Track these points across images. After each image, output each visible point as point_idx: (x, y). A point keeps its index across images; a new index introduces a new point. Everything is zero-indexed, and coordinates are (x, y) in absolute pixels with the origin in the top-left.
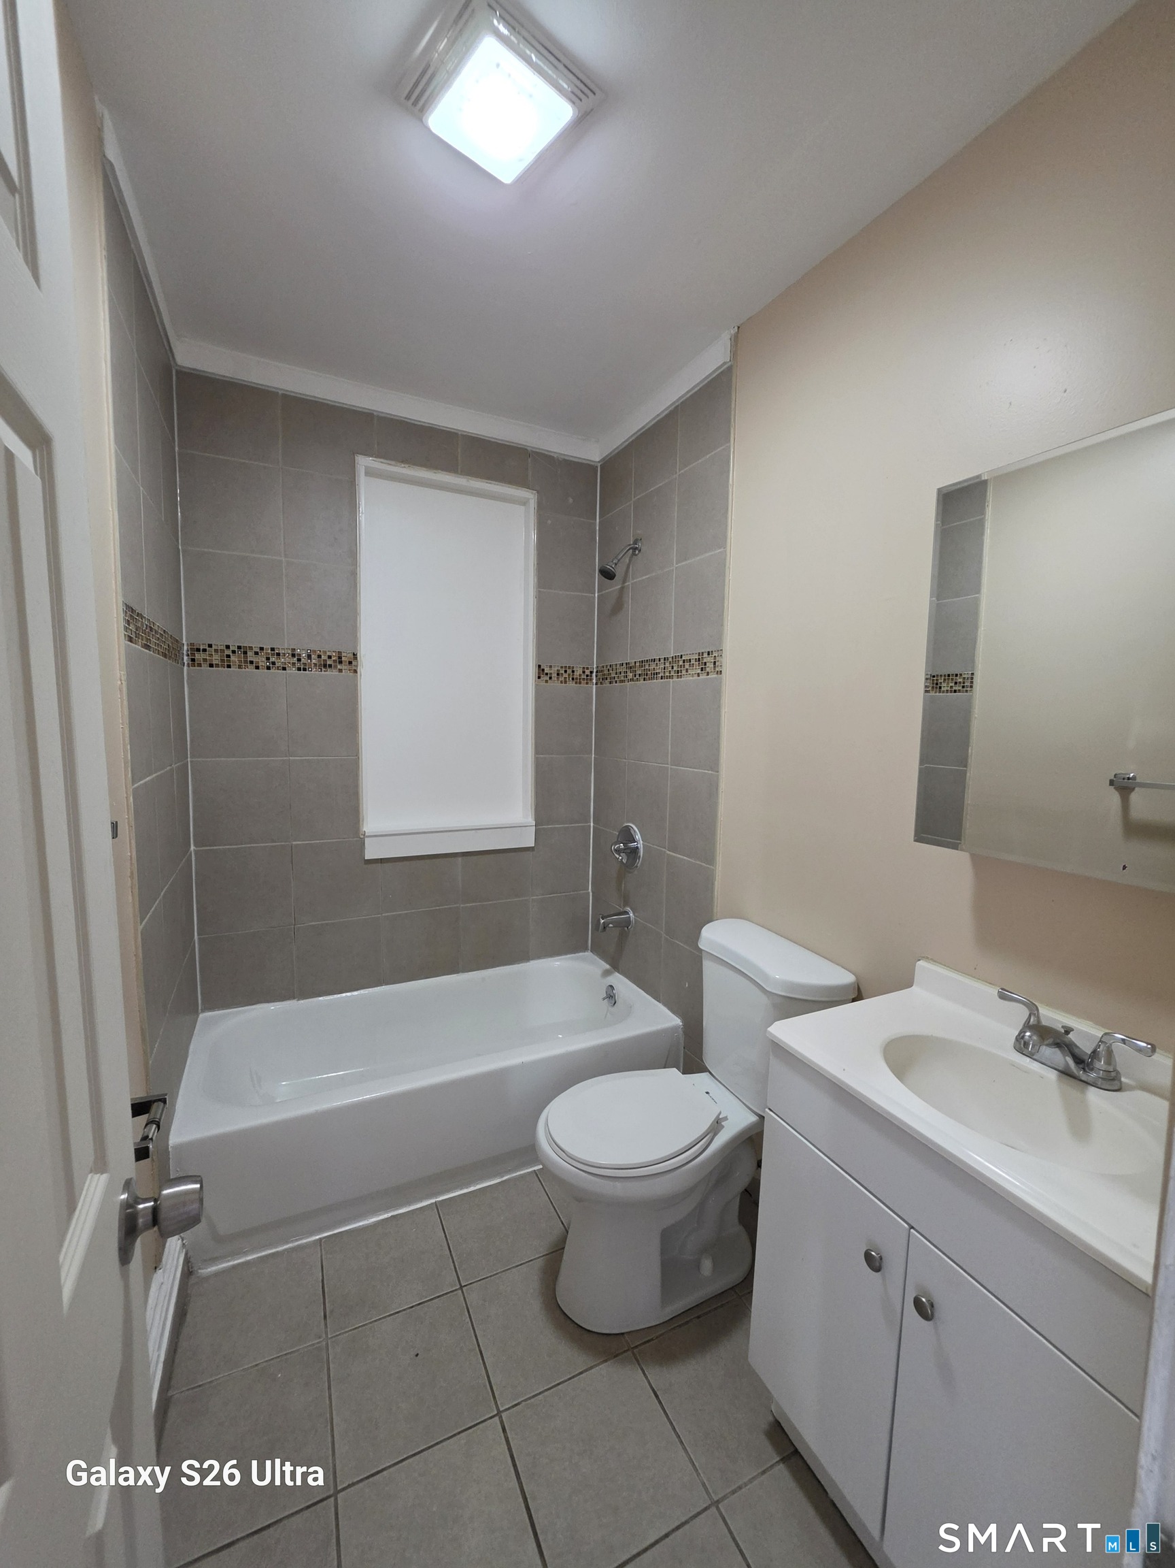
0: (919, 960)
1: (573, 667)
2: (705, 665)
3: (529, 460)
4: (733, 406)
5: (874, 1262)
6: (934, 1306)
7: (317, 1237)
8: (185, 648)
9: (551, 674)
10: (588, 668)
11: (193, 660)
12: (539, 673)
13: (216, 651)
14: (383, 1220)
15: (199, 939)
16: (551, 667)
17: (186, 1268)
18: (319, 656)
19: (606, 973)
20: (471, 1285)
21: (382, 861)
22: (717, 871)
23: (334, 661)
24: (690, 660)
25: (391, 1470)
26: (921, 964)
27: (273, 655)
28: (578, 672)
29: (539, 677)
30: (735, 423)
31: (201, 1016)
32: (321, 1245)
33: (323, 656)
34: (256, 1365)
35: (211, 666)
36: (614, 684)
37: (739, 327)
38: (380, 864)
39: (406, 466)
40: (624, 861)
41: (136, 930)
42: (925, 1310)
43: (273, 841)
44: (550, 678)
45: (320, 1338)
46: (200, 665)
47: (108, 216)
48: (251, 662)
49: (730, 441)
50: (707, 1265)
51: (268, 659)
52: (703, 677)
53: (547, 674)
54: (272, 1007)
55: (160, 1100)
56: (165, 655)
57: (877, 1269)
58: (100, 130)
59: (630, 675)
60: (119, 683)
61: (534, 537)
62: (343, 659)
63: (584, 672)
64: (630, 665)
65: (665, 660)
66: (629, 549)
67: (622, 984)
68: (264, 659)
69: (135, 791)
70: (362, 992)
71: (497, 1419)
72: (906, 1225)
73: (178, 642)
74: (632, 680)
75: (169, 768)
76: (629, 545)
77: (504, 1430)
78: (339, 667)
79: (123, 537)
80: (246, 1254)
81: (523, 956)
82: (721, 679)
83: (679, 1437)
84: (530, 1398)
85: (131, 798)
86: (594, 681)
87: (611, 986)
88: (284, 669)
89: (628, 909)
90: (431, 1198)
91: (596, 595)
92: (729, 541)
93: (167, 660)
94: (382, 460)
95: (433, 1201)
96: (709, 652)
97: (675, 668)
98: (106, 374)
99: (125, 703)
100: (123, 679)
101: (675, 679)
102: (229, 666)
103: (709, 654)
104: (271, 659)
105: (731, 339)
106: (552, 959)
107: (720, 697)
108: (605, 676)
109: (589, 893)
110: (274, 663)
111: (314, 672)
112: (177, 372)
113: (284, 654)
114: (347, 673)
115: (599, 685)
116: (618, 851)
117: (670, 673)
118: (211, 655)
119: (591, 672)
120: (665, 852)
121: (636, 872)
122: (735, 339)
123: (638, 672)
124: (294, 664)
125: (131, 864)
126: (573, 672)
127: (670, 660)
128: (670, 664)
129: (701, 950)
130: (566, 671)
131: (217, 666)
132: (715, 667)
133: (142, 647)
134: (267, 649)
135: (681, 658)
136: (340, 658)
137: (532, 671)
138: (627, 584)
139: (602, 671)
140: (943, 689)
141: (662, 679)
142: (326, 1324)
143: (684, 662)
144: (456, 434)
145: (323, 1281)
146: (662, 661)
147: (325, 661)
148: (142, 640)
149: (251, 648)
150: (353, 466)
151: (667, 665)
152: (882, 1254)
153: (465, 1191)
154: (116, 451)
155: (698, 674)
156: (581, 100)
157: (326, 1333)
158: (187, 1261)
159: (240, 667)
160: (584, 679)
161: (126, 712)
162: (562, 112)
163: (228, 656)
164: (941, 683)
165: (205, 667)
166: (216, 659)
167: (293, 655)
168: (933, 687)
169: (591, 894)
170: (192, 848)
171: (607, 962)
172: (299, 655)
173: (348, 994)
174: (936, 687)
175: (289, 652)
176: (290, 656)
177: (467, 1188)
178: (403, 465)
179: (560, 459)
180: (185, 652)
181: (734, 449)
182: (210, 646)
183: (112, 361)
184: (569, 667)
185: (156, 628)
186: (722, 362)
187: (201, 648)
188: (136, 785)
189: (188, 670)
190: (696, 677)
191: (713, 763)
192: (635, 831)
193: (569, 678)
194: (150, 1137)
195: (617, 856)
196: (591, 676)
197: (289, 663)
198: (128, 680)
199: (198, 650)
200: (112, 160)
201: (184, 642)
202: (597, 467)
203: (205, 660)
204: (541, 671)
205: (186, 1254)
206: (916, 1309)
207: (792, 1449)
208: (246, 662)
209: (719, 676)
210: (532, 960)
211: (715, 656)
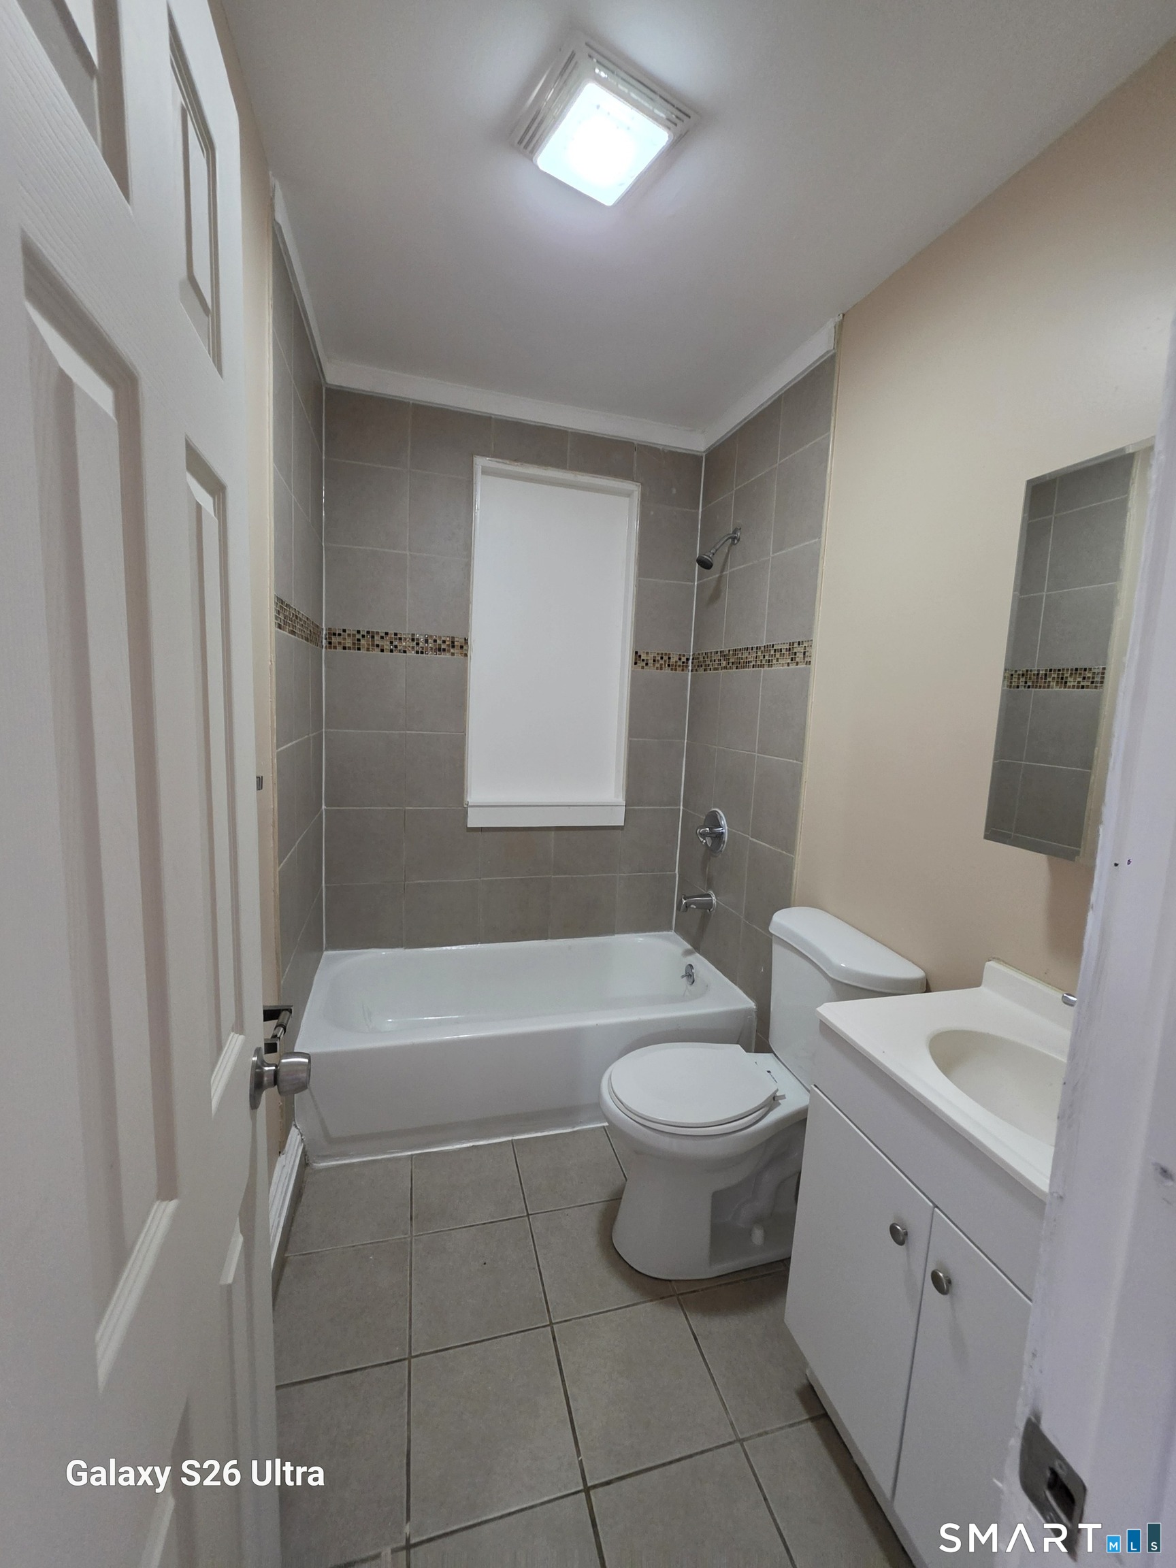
0: (989, 961)
1: (669, 654)
2: (795, 655)
3: (635, 453)
4: (835, 394)
5: (899, 1236)
6: (952, 1281)
7: (410, 1153)
8: (324, 632)
9: (647, 660)
10: (684, 656)
11: (330, 643)
12: (636, 659)
13: (349, 635)
14: (465, 1148)
15: (326, 887)
16: (647, 653)
17: (303, 1159)
18: (435, 641)
19: (687, 953)
20: (537, 1215)
21: (482, 829)
22: (797, 860)
23: (448, 645)
24: (781, 649)
25: (457, 1349)
26: (991, 964)
27: (396, 639)
28: (674, 659)
29: (636, 663)
30: (835, 411)
31: (325, 953)
32: (412, 1161)
33: (438, 641)
34: (354, 1246)
35: (344, 648)
36: (709, 672)
37: (844, 315)
38: (480, 833)
39: (519, 464)
40: (709, 845)
41: (275, 870)
42: (942, 1284)
43: (389, 806)
44: (647, 664)
45: (406, 1234)
46: (335, 648)
47: (275, 266)
48: (378, 646)
49: (830, 430)
50: (758, 1235)
51: (391, 643)
52: (793, 666)
53: (643, 660)
54: (384, 952)
55: (287, 1010)
56: (307, 639)
57: (901, 1243)
58: (272, 199)
59: (724, 663)
60: (270, 663)
61: (636, 526)
62: (456, 643)
63: (680, 659)
64: (725, 653)
65: (757, 649)
66: (727, 539)
67: (702, 965)
68: (388, 643)
69: (278, 754)
70: (460, 947)
71: (549, 1328)
72: (931, 1204)
73: (318, 627)
74: (725, 668)
75: (306, 737)
76: (729, 534)
77: (554, 1338)
78: (452, 651)
79: (277, 540)
80: (352, 1156)
81: (607, 929)
82: (810, 668)
83: (712, 1378)
84: (580, 1318)
85: (276, 760)
86: (690, 668)
87: (691, 965)
88: (405, 652)
89: (711, 892)
90: (509, 1136)
91: (696, 584)
92: (824, 531)
93: (309, 643)
94: (498, 460)
95: (510, 1138)
96: (799, 643)
97: (767, 658)
98: (269, 406)
99: (274, 680)
100: (272, 660)
101: (766, 668)
102: (359, 649)
103: (799, 644)
104: (394, 642)
105: (835, 327)
106: (637, 934)
107: (808, 687)
108: (700, 663)
109: (675, 874)
110: (396, 647)
111: (430, 655)
112: (327, 389)
113: (405, 639)
114: (458, 657)
115: (694, 672)
116: (704, 835)
117: (761, 662)
118: (345, 639)
119: (688, 659)
120: (748, 839)
121: (720, 856)
122: (840, 328)
123: (731, 661)
124: (413, 648)
125: (274, 814)
126: (669, 658)
127: (763, 649)
128: (762, 653)
129: (772, 934)
130: (662, 658)
131: (349, 648)
132: (804, 657)
133: (289, 633)
134: (391, 634)
135: (773, 647)
136: (453, 642)
137: (629, 658)
138: (724, 573)
139: (698, 658)
140: (1068, 684)
141: (753, 667)
142: (411, 1225)
143: (775, 652)
144: (566, 432)
145: (411, 1189)
146: (755, 650)
147: (440, 645)
148: (289, 626)
149: (378, 633)
150: (471, 466)
151: (759, 654)
152: (908, 1231)
153: (539, 1134)
154: (274, 468)
155: (788, 663)
156: (676, 125)
157: (411, 1232)
158: (304, 1154)
159: (368, 650)
160: (679, 666)
161: (274, 689)
162: (659, 137)
163: (359, 640)
164: (1067, 678)
165: (340, 650)
166: (349, 643)
167: (413, 640)
168: (1057, 682)
169: (677, 876)
170: (324, 807)
171: (688, 941)
172: (418, 639)
173: (449, 948)
174: (1062, 682)
175: (410, 636)
176: (410, 641)
177: (541, 1132)
178: (516, 464)
179: (666, 451)
180: (324, 636)
181: (834, 437)
182: (344, 631)
183: (274, 392)
184: (666, 654)
185: (300, 616)
186: (825, 351)
187: (337, 633)
188: (279, 750)
189: (326, 652)
190: (786, 667)
191: (798, 752)
192: (721, 817)
193: (665, 664)
194: (278, 1036)
195: (702, 840)
196: (687, 663)
197: (409, 646)
198: (277, 661)
199: (335, 634)
200: (280, 221)
201: (324, 627)
202: (702, 457)
203: (340, 643)
204: (637, 657)
205: (304, 1148)
206: (933, 1283)
207: (822, 1412)
208: (373, 645)
209: (808, 666)
210: (618, 933)
211: (805, 647)
